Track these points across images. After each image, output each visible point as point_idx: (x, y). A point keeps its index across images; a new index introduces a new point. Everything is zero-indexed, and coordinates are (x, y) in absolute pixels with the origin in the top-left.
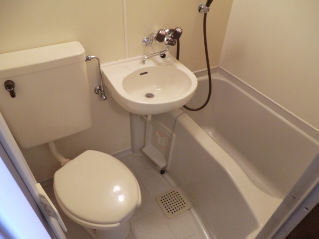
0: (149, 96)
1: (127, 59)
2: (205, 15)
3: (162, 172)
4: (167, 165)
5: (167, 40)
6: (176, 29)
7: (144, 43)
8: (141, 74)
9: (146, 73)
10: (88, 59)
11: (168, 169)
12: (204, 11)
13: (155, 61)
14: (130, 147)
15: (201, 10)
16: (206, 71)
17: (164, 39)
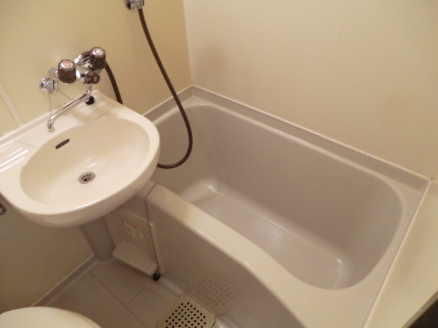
0: (86, 178)
1: (22, 127)
2: (141, 11)
3: (156, 277)
4: (158, 267)
5: (83, 76)
6: (91, 52)
7: (45, 90)
8: (58, 147)
9: (67, 141)
12: (138, 7)
13: (78, 116)
15: (132, 5)
16: (171, 100)
17: (75, 77)
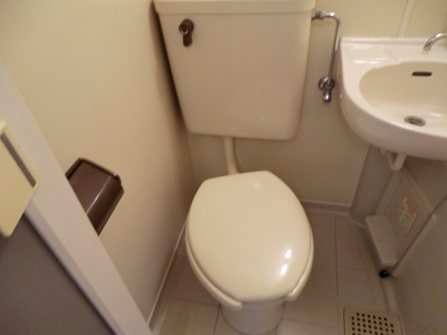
1: (401, 39)
3: (384, 274)
4: (397, 265)
8: (415, 74)
9: (428, 74)
10: (317, 17)
11: (395, 273)
14: (349, 205)
